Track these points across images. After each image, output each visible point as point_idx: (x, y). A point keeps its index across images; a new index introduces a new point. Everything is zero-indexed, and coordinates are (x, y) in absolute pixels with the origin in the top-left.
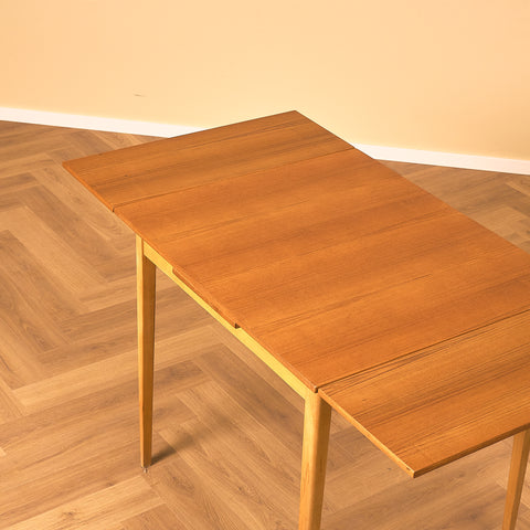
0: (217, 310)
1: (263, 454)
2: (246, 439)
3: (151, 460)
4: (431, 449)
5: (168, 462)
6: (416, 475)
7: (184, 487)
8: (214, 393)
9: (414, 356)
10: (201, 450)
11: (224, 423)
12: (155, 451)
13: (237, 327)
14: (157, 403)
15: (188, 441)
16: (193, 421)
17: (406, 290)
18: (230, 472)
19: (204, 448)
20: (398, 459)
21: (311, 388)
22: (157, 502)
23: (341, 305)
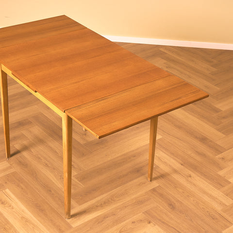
0: (28, 86)
1: (56, 152)
2: (49, 146)
3: (10, 155)
4: (106, 129)
5: (18, 156)
6: (100, 138)
7: (24, 164)
8: (37, 130)
9: (103, 99)
10: (31, 151)
11: (41, 141)
12: (12, 152)
13: (36, 92)
14: (11, 135)
15: (25, 148)
16: (28, 141)
17: (103, 77)
18: (42, 158)
19: (32, 150)
20: (93, 133)
21: (62, 111)
22: (12, 170)
23: (76, 83)
